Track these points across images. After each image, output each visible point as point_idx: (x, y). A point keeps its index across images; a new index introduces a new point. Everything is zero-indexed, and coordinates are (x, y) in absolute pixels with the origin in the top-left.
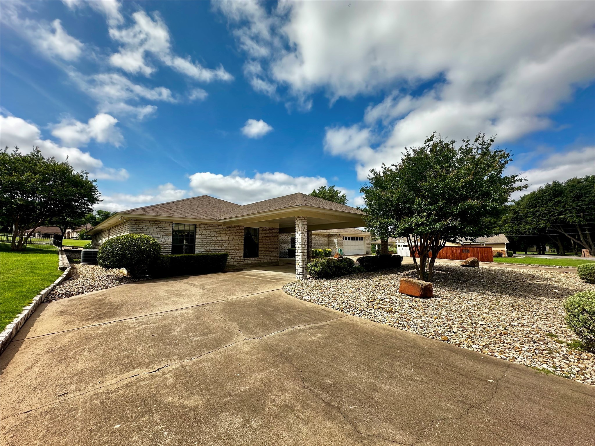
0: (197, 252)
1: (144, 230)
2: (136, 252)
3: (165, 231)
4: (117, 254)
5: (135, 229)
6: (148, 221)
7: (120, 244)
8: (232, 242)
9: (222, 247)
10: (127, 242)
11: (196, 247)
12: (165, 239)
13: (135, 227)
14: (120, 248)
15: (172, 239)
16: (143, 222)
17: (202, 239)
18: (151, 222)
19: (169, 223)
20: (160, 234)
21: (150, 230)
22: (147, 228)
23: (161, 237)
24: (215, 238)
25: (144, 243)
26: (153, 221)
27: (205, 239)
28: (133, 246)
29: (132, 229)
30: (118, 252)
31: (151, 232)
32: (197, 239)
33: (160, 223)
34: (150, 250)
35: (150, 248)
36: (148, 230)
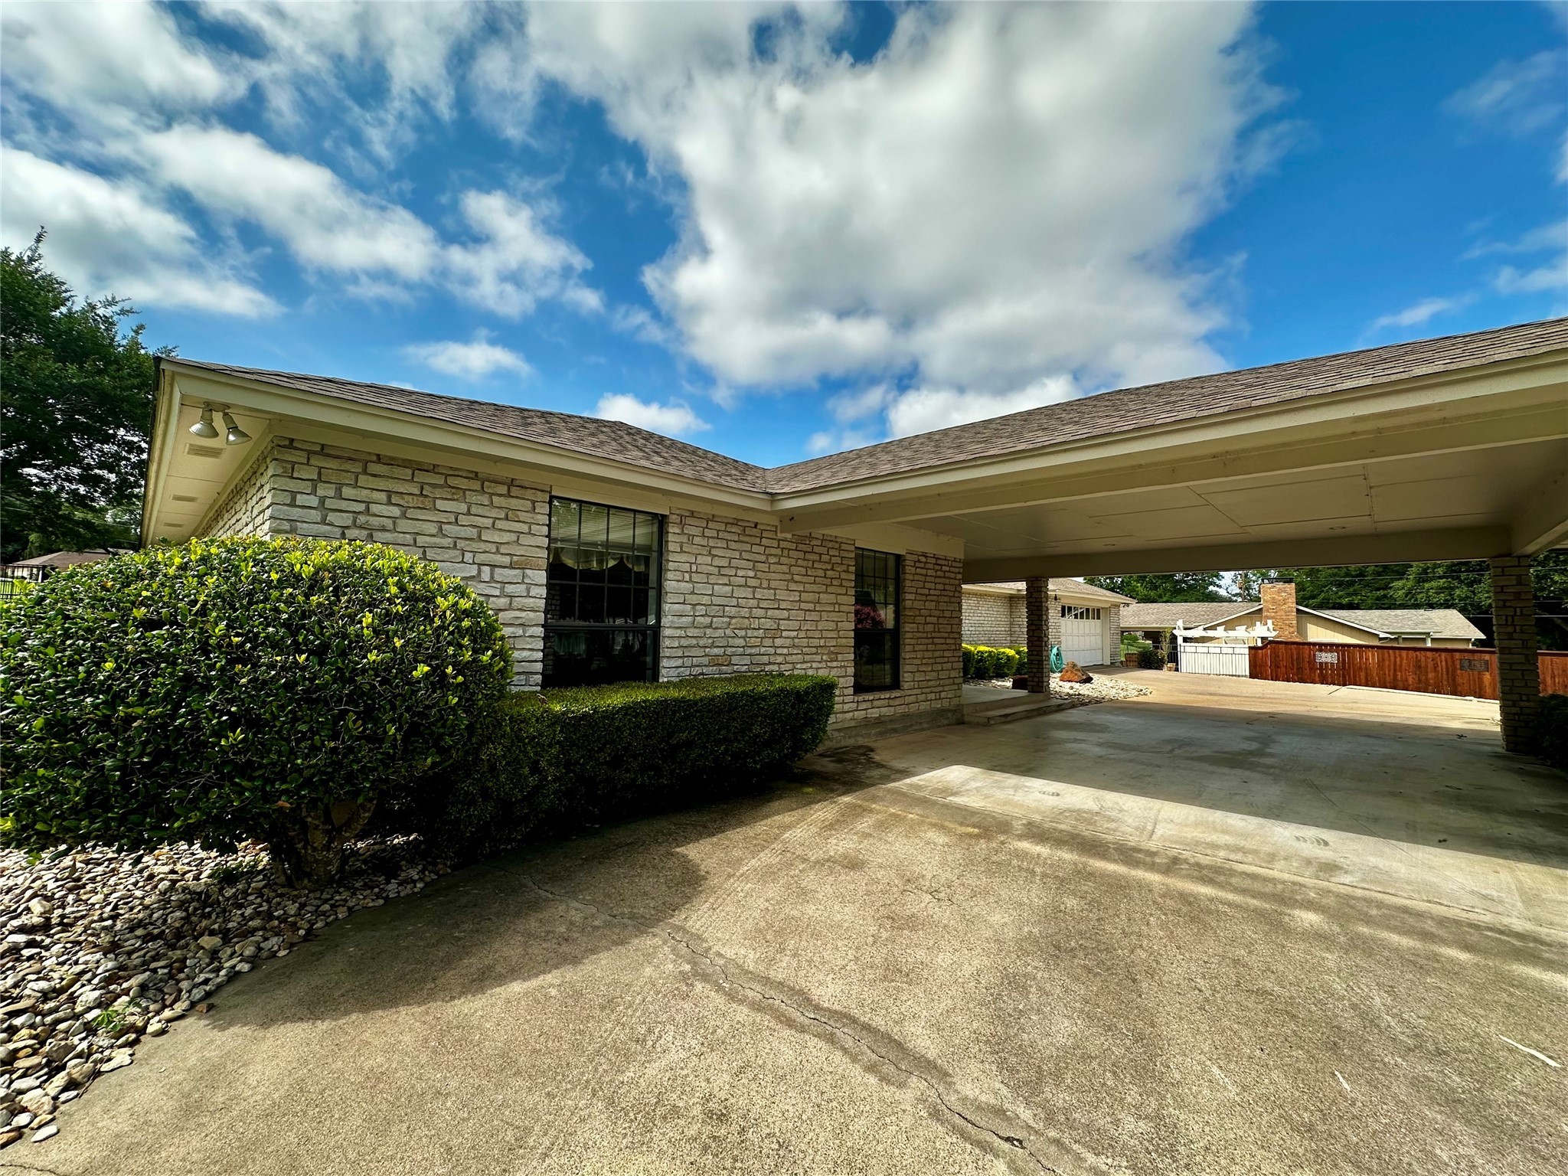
0: (669, 669)
1: (375, 521)
2: (312, 698)
3: (506, 537)
4: (104, 724)
5: (315, 515)
6: (406, 464)
7: (149, 625)
8: (814, 616)
9: (778, 642)
10: (227, 600)
11: (666, 643)
12: (509, 589)
13: (314, 501)
14: (149, 659)
15: (543, 592)
16: (373, 468)
17: (694, 599)
18: (421, 477)
19: (529, 494)
20: (480, 558)
21: (419, 526)
22: (396, 511)
23: (486, 576)
24: (748, 593)
25: (388, 617)
26: (433, 469)
27: (706, 600)
28: (276, 645)
29: (296, 513)
30: (119, 698)
31: (421, 540)
32: (670, 598)
33: (476, 485)
34: (438, 680)
35: (435, 658)
36: (404, 526)
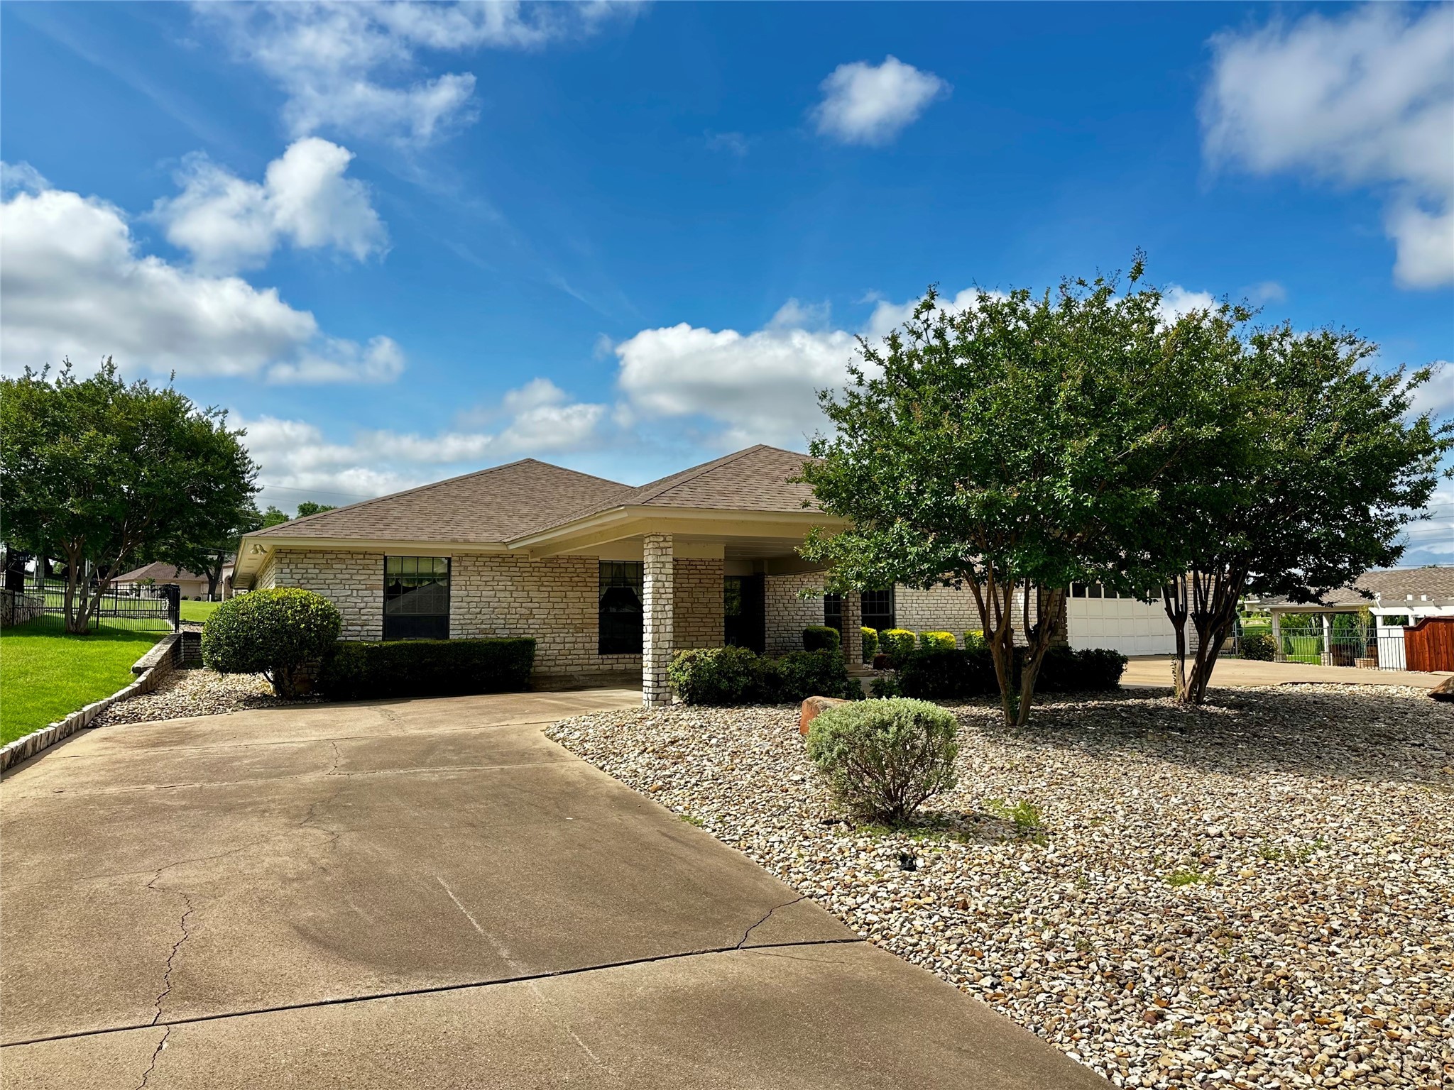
0: (455, 635)
1: (310, 576)
2: (276, 631)
3: (363, 577)
4: (236, 637)
5: (289, 576)
6: (321, 552)
7: (243, 614)
8: (562, 606)
9: (530, 621)
10: (258, 608)
11: (451, 622)
12: (365, 599)
13: (288, 571)
14: (243, 622)
15: (382, 600)
16: (308, 555)
17: (469, 599)
18: (327, 556)
19: (373, 557)
20: (352, 587)
21: (326, 576)
22: (317, 571)
23: (355, 594)
24: (508, 594)
25: (296, 611)
26: (331, 552)
27: (477, 599)
28: (268, 619)
29: (282, 576)
30: (238, 631)
31: (327, 582)
32: (452, 599)
33: (350, 556)
34: (308, 629)
35: (308, 623)
36: (320, 576)
